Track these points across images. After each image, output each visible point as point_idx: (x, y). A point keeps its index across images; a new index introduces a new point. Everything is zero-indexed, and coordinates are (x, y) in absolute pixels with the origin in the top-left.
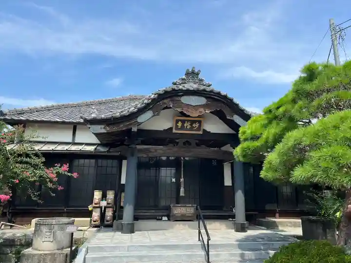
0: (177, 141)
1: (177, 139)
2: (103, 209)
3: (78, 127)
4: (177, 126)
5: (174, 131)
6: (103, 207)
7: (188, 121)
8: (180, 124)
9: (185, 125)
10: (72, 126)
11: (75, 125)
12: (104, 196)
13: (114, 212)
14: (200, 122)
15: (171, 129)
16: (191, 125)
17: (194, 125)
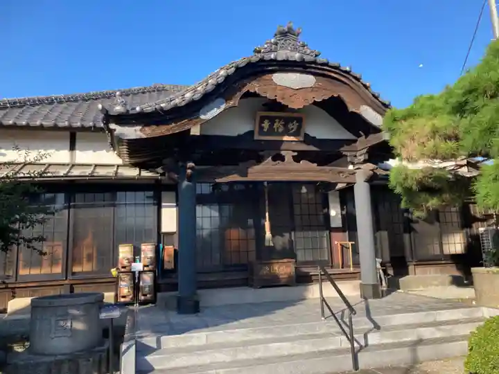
0: (261, 153)
1: (262, 151)
2: (137, 275)
3: (78, 134)
4: (261, 128)
5: (256, 137)
6: (137, 273)
7: (280, 118)
8: (266, 125)
9: (276, 125)
10: (68, 134)
11: (73, 131)
12: (137, 252)
13: (155, 279)
14: (300, 120)
15: (251, 133)
16: (285, 125)
17: (290, 126)
